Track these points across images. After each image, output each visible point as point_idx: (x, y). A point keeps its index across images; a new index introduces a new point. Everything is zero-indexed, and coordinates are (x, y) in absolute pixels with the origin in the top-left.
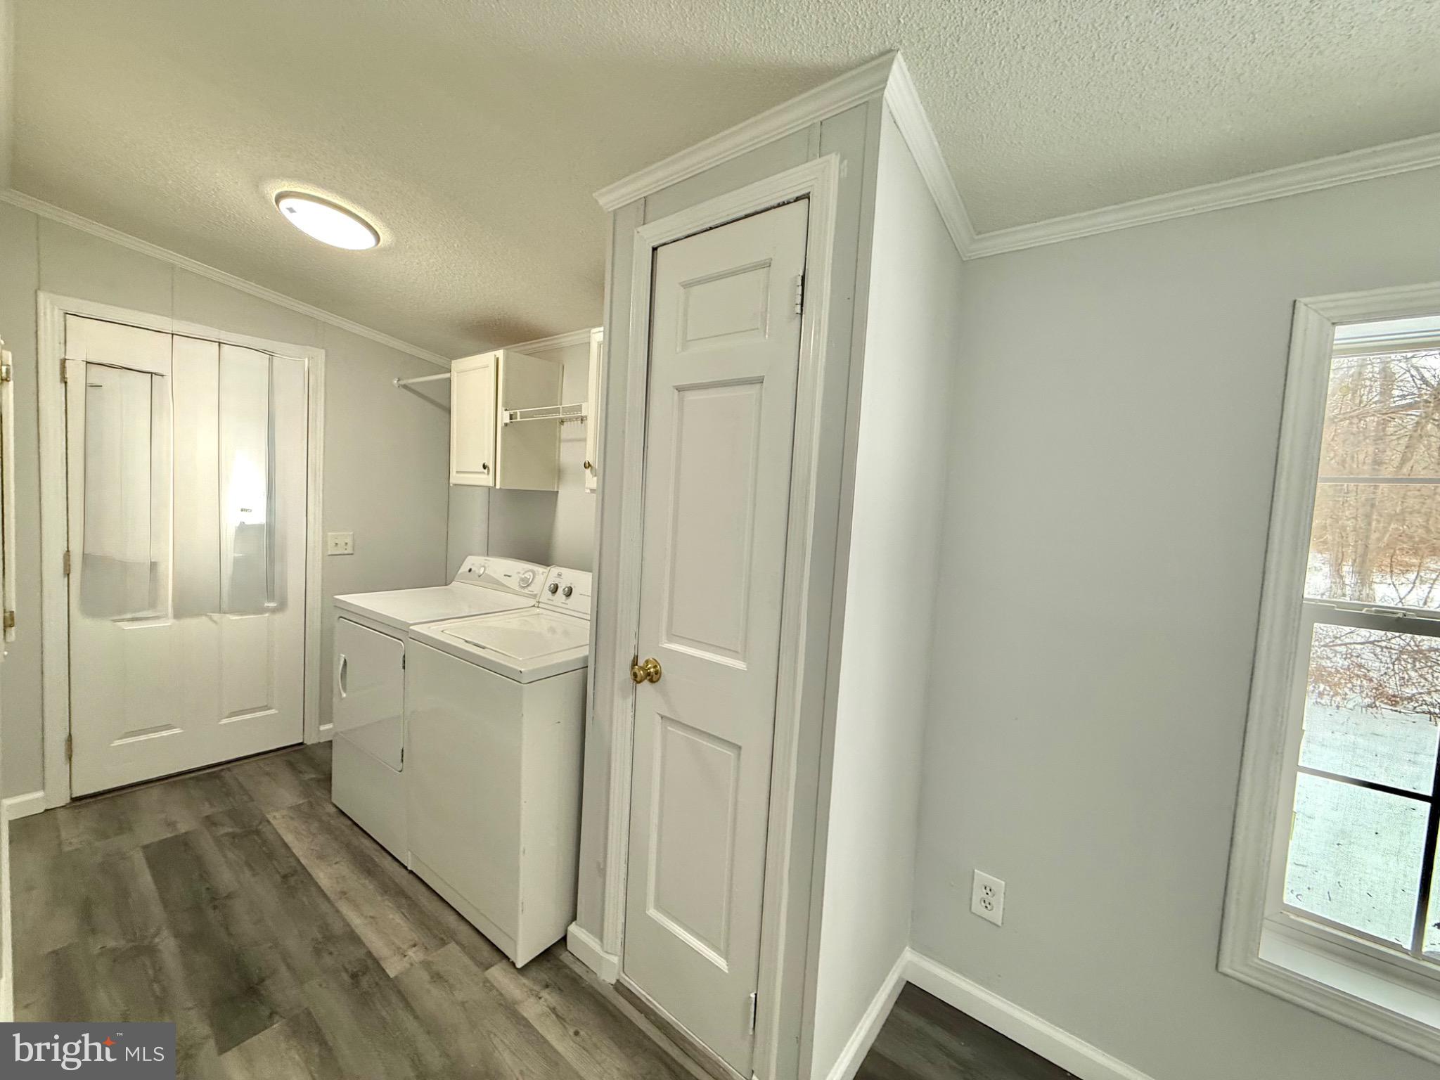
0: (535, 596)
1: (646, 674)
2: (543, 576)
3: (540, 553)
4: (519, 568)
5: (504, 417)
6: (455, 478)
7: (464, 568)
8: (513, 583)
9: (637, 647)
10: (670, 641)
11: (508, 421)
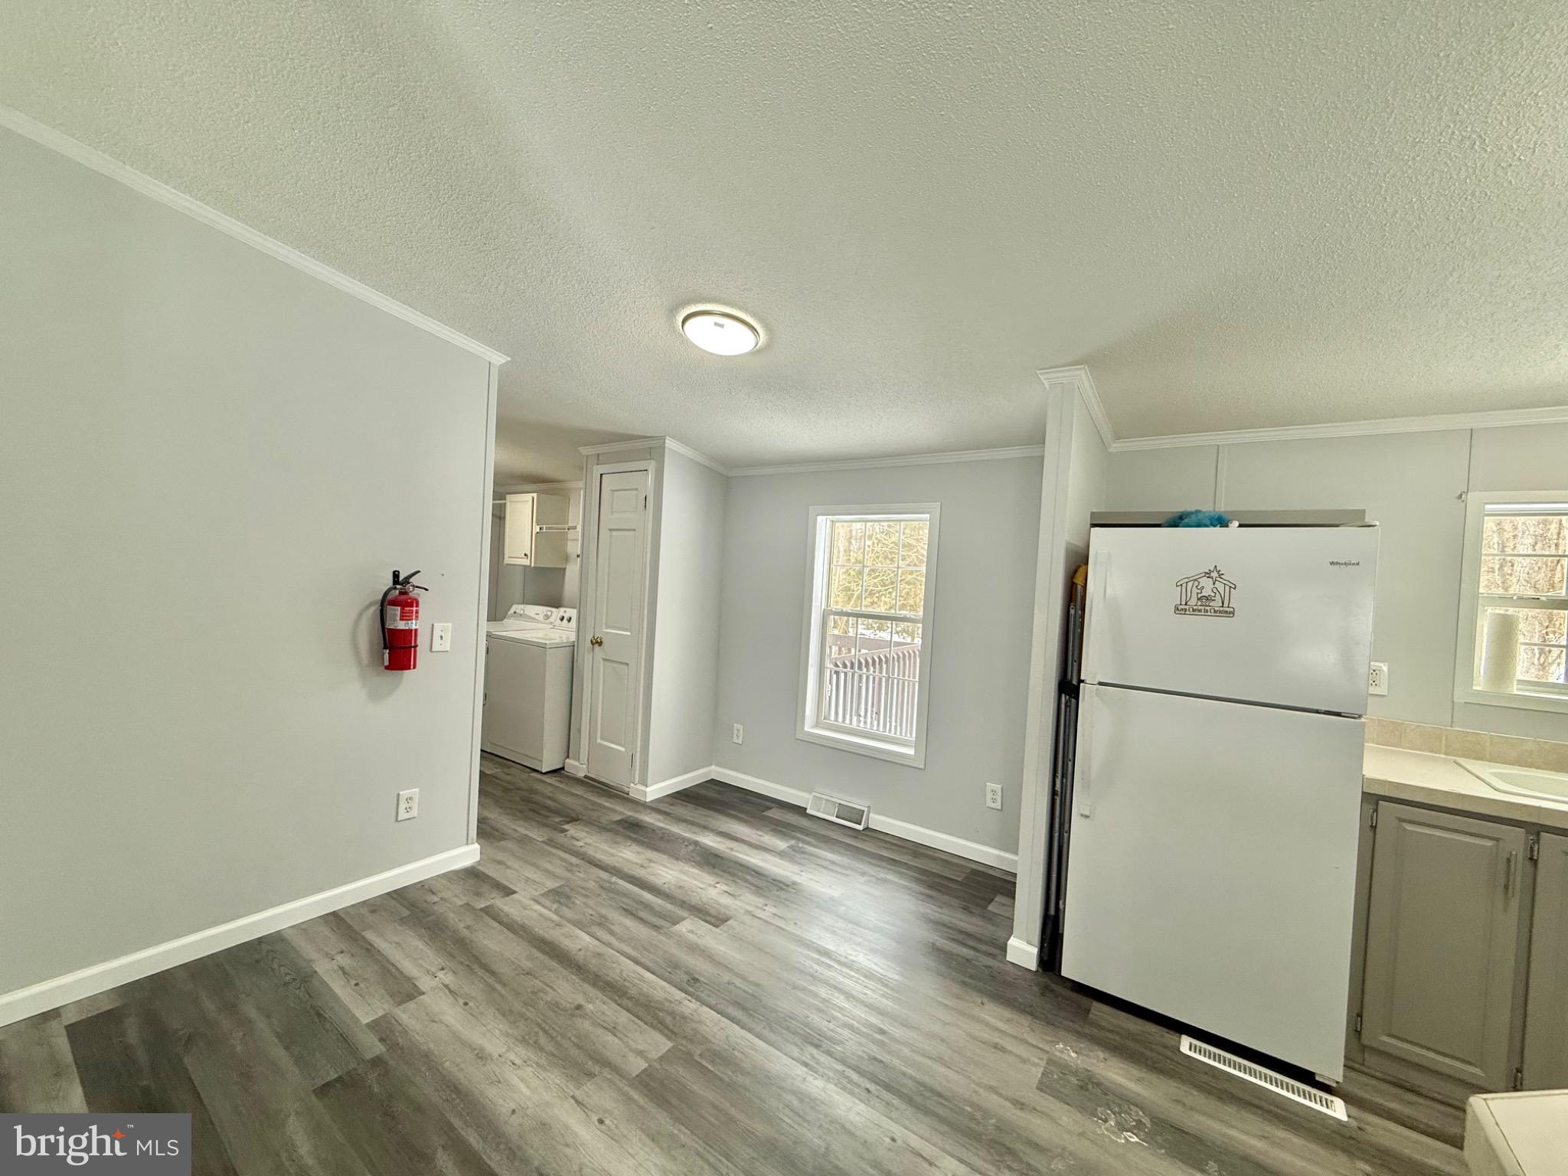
0: (552, 623)
1: (597, 643)
2: (557, 613)
3: (556, 603)
4: (542, 610)
5: (537, 529)
6: (507, 561)
7: (511, 612)
8: (541, 618)
9: (594, 633)
10: (607, 628)
11: (538, 530)
